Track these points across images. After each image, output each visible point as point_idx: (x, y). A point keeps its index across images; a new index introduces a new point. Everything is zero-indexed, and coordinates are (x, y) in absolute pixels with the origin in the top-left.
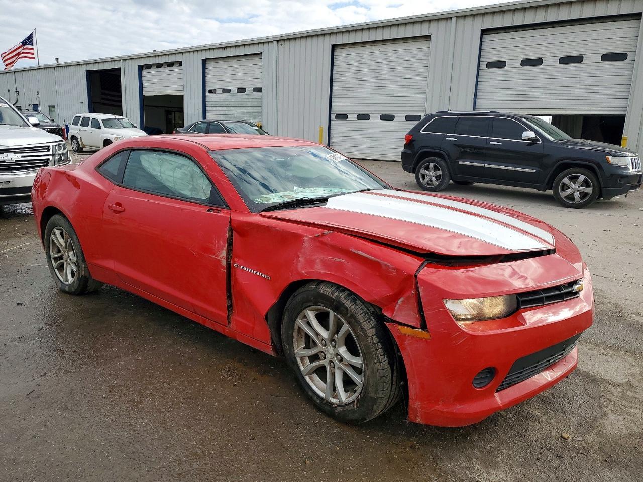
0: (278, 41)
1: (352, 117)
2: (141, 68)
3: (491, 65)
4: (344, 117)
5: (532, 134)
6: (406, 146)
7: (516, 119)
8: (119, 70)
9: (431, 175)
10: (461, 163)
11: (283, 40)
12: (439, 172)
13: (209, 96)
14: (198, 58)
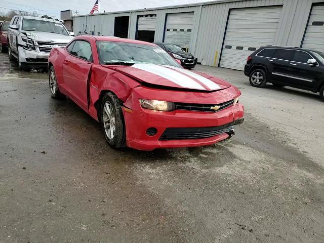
0: (202, 6)
1: (234, 48)
2: (138, 17)
3: (315, 24)
4: (230, 47)
5: (314, 61)
6: (248, 62)
7: (308, 52)
8: (128, 17)
9: (257, 78)
10: (273, 73)
11: (205, 5)
12: (261, 77)
13: (166, 32)
14: (164, 13)
